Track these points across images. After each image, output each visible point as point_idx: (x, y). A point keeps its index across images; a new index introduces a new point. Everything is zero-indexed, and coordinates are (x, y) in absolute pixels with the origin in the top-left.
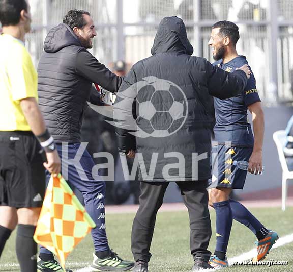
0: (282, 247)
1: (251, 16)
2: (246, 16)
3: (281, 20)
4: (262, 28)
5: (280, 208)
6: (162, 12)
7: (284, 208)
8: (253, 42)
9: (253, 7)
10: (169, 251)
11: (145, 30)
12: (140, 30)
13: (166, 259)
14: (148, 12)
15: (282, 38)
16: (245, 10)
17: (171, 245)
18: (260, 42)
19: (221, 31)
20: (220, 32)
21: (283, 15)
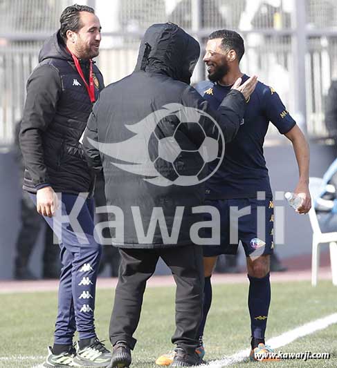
0: (312, 335)
1: (270, 23)
2: (264, 23)
3: (310, 28)
4: (285, 39)
5: (310, 282)
6: (149, 17)
7: (314, 282)
8: (272, 58)
9: (273, 10)
10: (158, 341)
11: (126, 41)
12: (119, 41)
13: (154, 351)
14: (129, 17)
15: (312, 53)
16: (261, 14)
17: (160, 331)
18: (283, 58)
19: (224, 42)
20: (223, 44)
21: (314, 21)
